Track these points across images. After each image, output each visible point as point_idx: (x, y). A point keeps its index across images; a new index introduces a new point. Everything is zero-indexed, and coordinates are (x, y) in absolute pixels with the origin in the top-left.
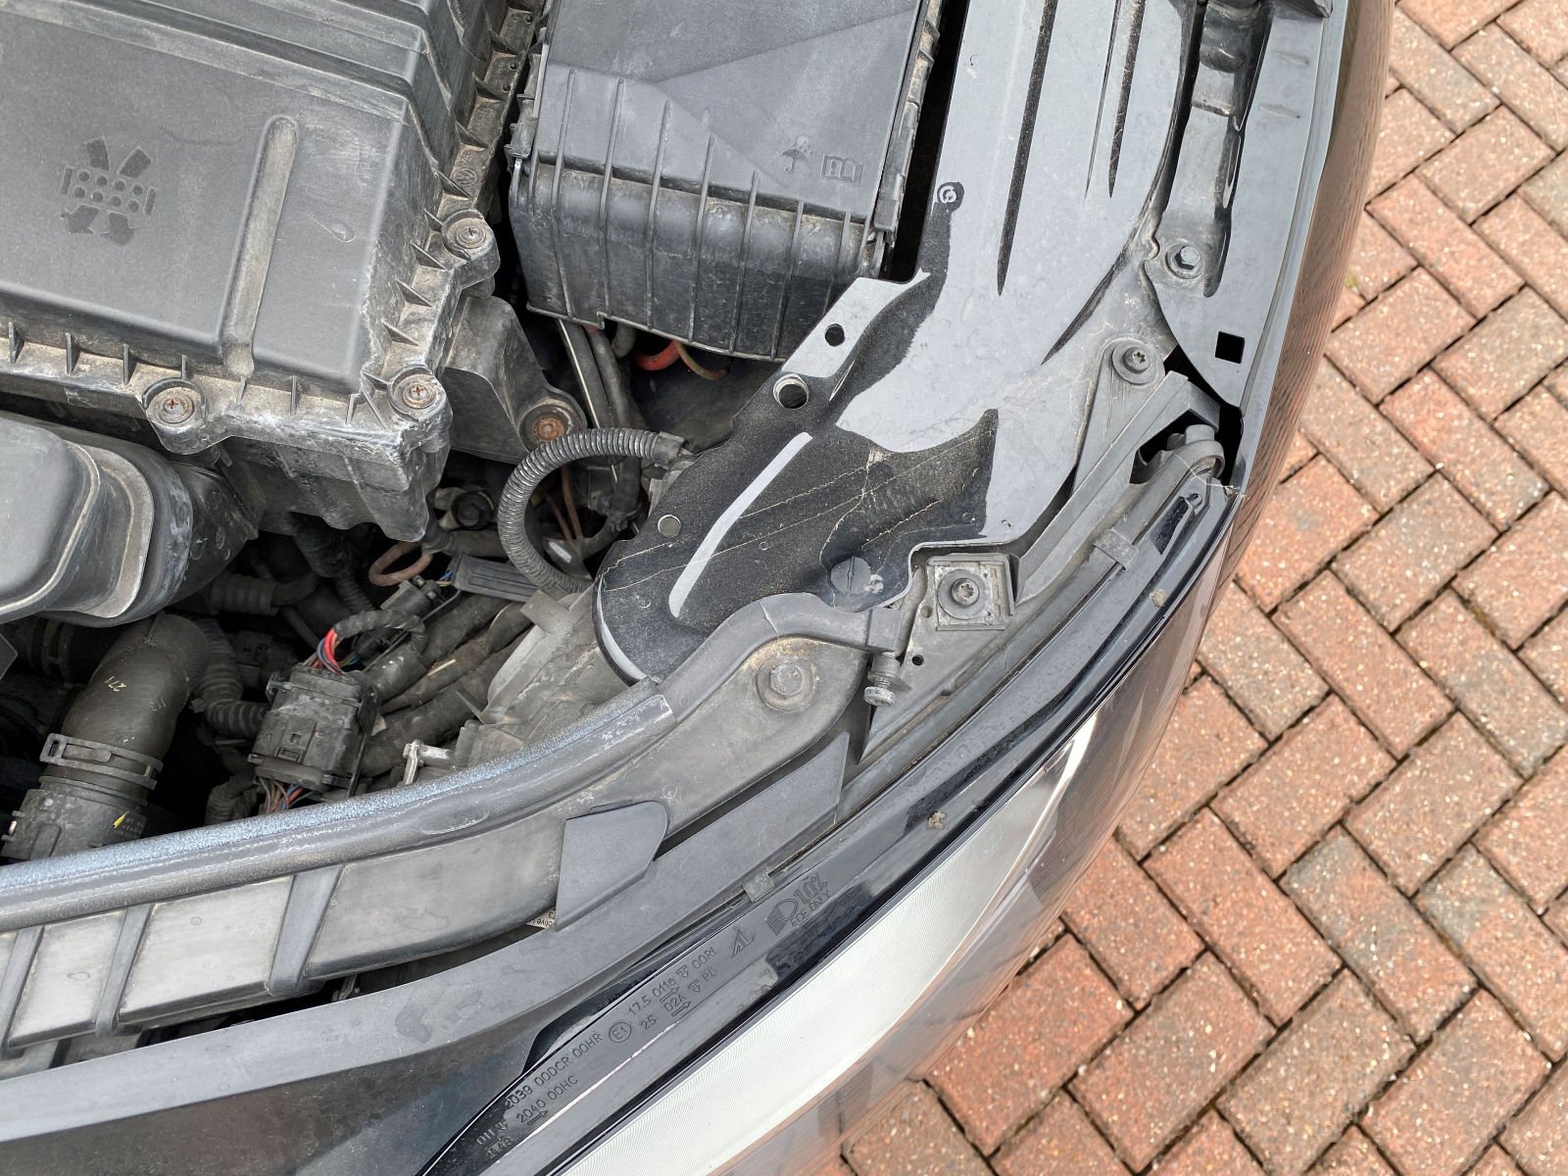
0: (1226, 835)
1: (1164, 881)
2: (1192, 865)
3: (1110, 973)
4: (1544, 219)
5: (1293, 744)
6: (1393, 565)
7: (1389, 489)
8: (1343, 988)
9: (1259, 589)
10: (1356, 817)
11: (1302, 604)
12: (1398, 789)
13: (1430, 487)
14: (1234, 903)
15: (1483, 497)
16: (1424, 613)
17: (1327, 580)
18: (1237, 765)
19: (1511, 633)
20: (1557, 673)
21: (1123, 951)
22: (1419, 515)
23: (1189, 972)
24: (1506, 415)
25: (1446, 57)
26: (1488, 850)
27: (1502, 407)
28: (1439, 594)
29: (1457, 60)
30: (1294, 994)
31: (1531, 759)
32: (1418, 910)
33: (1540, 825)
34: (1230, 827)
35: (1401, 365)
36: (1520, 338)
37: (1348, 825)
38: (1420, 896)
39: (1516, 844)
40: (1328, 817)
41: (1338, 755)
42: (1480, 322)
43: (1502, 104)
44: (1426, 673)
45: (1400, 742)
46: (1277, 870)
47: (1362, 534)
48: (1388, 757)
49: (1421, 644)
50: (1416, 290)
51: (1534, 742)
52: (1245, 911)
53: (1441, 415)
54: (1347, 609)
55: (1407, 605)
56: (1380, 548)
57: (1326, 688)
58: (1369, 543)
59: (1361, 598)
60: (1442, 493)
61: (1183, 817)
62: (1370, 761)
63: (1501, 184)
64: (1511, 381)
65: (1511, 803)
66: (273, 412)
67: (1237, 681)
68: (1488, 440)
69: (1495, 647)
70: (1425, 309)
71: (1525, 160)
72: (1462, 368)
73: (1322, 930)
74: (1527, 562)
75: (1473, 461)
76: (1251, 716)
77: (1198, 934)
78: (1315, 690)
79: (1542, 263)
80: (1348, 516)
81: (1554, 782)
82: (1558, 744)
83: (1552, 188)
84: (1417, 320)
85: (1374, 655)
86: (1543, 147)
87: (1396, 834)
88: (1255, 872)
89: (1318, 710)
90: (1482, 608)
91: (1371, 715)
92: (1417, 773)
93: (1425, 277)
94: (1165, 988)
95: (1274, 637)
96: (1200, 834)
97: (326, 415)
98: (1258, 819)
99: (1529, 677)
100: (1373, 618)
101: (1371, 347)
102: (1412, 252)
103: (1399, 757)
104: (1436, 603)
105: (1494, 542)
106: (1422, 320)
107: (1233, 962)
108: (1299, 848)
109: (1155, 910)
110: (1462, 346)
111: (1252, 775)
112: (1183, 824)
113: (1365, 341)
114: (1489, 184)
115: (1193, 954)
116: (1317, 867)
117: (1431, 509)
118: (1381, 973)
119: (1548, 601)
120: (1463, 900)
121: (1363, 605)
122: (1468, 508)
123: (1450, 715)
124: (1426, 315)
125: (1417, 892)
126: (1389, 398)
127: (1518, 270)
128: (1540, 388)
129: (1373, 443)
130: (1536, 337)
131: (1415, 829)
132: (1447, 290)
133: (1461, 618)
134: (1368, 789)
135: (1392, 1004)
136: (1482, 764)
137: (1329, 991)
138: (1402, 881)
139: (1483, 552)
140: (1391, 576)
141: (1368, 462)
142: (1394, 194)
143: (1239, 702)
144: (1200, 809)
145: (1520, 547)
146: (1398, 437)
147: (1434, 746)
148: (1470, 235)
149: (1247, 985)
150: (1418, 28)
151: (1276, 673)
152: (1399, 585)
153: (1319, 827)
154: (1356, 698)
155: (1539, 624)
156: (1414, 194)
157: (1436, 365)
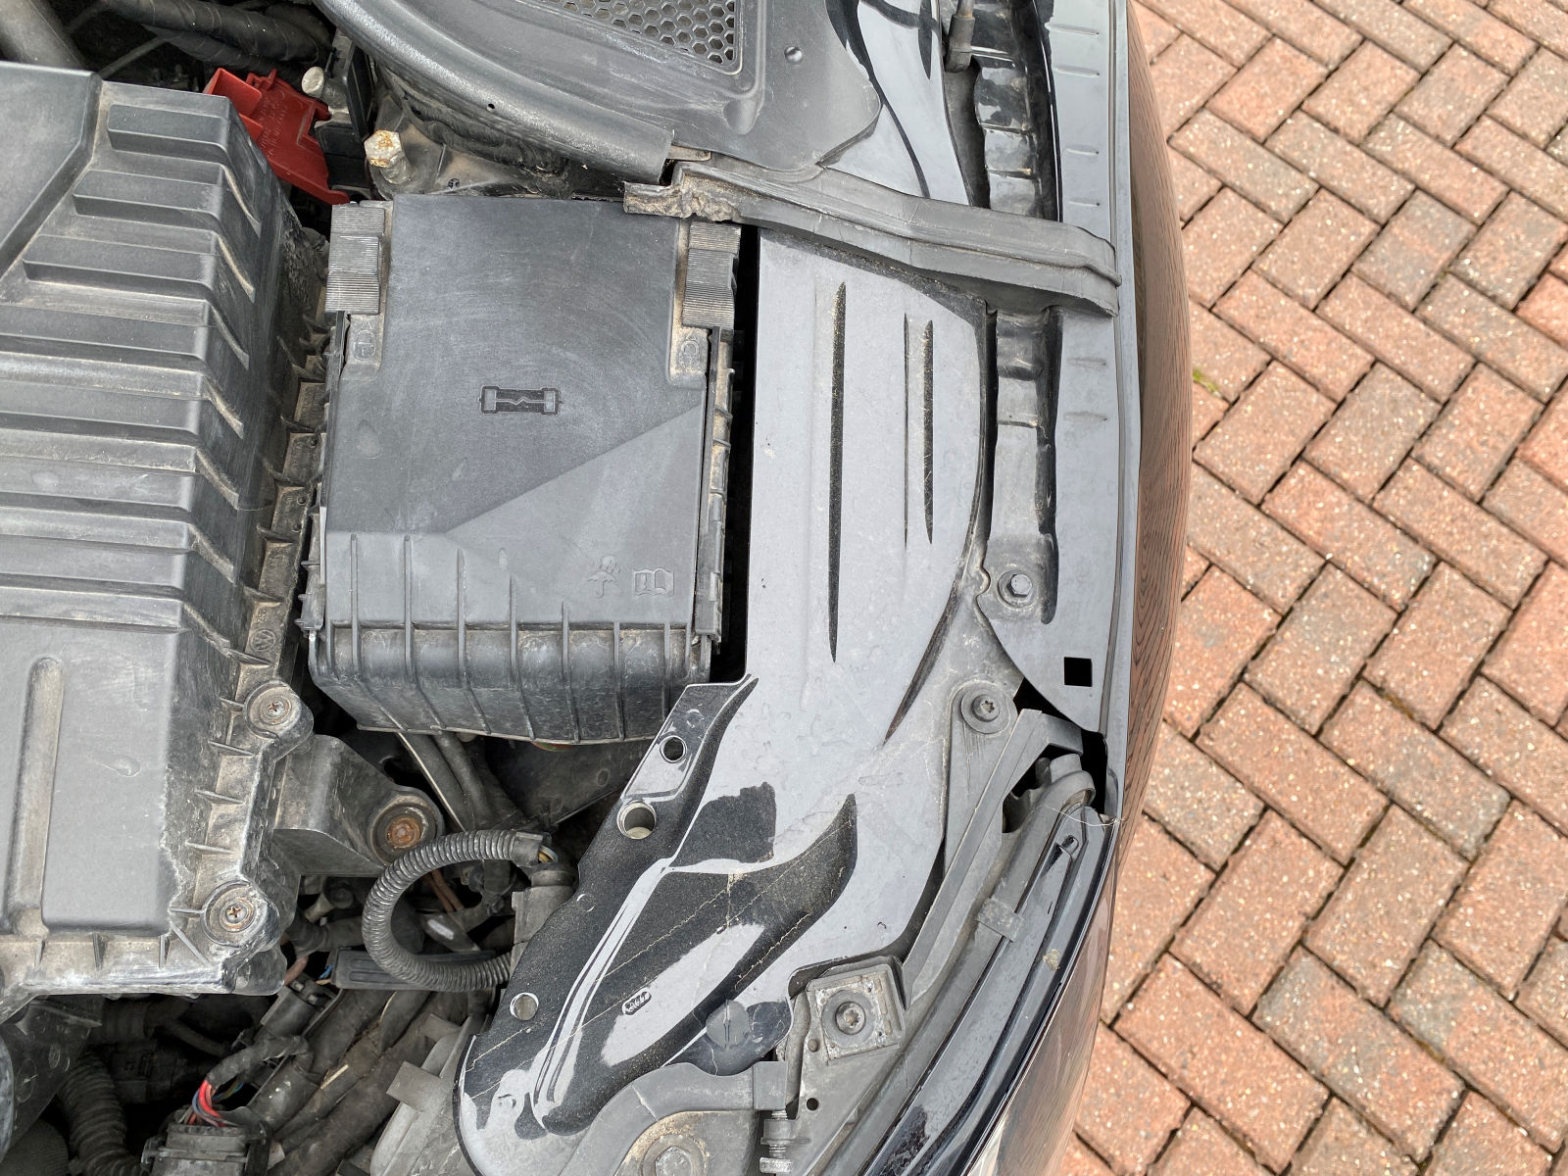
0: (1191, 980)
1: (1138, 1040)
2: (1162, 1018)
3: (1100, 1151)
4: (1382, 293)
5: (1239, 871)
6: (1303, 666)
7: (1285, 589)
8: (1335, 1119)
9: (1177, 716)
10: (1315, 934)
11: (1222, 722)
12: (1350, 896)
13: (1325, 578)
14: (1211, 1050)
15: (1376, 581)
16: (1342, 709)
17: (1243, 693)
18: (1189, 903)
19: (1429, 714)
20: (1480, 746)
21: (1109, 1125)
22: (1319, 610)
23: (1179, 1133)
24: (1382, 493)
25: (1260, 150)
26: (1449, 943)
27: (1376, 486)
28: (1353, 686)
29: (1271, 151)
30: (1287, 1136)
31: (1473, 840)
32: (1393, 1020)
33: (1494, 907)
34: (1194, 970)
35: (1274, 462)
36: (1380, 415)
37: (1308, 944)
38: (1392, 1004)
39: (1475, 931)
40: (1288, 939)
41: (1286, 872)
42: (1340, 405)
43: (1321, 187)
44: (1354, 770)
45: (1343, 848)
46: (1247, 1007)
47: (1269, 638)
48: (1335, 864)
49: (1345, 742)
50: (1275, 384)
51: (1471, 822)
52: (1224, 1057)
53: (1321, 505)
54: (1267, 719)
55: (1325, 704)
56: (1287, 651)
57: (1262, 805)
58: (1276, 648)
59: (1279, 706)
60: (1337, 583)
61: (1145, 968)
62: (1318, 873)
63: (1334, 265)
64: (1381, 459)
65: (1462, 889)
66: (78, 971)
67: (1173, 814)
68: (1371, 522)
69: (1416, 731)
70: (1287, 402)
71: (1353, 238)
72: (1333, 454)
73: (1303, 1062)
74: (1429, 639)
75: (1360, 545)
76: (1194, 849)
77: (1181, 1090)
78: (1251, 809)
79: (1387, 337)
80: (1251, 624)
81: (1499, 859)
82: (1494, 819)
83: (1383, 261)
84: (1281, 414)
85: (1302, 762)
86: (1367, 222)
87: (1356, 944)
88: (1227, 1013)
89: (1257, 829)
90: (1396, 694)
91: (1310, 824)
92: (1366, 876)
93: (1281, 370)
94: (1159, 1157)
95: (1202, 762)
96: (1165, 983)
97: (136, 961)
98: (1219, 956)
99: (1454, 756)
100: (1294, 723)
101: (1243, 448)
102: (1263, 347)
103: (1345, 863)
104: (1351, 697)
105: (1395, 624)
106: (1286, 413)
107: (1222, 1114)
108: (1265, 979)
109: (1134, 1073)
110: (1328, 432)
111: (1204, 911)
112: (1147, 976)
113: (1235, 443)
114: (1323, 267)
115: (1180, 1113)
116: (1288, 995)
117: (1328, 601)
118: (1370, 1096)
119: (1457, 674)
120: (1434, 1001)
121: (1282, 712)
122: (1365, 595)
123: (1386, 809)
124: (1288, 408)
125: (1389, 1001)
126: (1268, 496)
127: (1367, 348)
128: (1409, 461)
129: (1262, 545)
130: (1395, 411)
131: (1375, 935)
132: (1304, 379)
133: (1378, 708)
134: (1321, 902)
135: (1386, 1126)
136: (1427, 854)
137: (1321, 1125)
138: (1371, 993)
139: (1386, 636)
140: (1303, 677)
141: (1260, 565)
142: (1236, 293)
143: (1179, 836)
144: (1160, 956)
145: (1420, 625)
146: (1285, 534)
147: (1375, 844)
148: (1315, 322)
149: (1240, 1136)
150: (1229, 127)
151: (1210, 799)
152: (1313, 685)
153: (1281, 952)
154: (1292, 810)
155: (1453, 700)
156: (1254, 290)
157: (1307, 455)
